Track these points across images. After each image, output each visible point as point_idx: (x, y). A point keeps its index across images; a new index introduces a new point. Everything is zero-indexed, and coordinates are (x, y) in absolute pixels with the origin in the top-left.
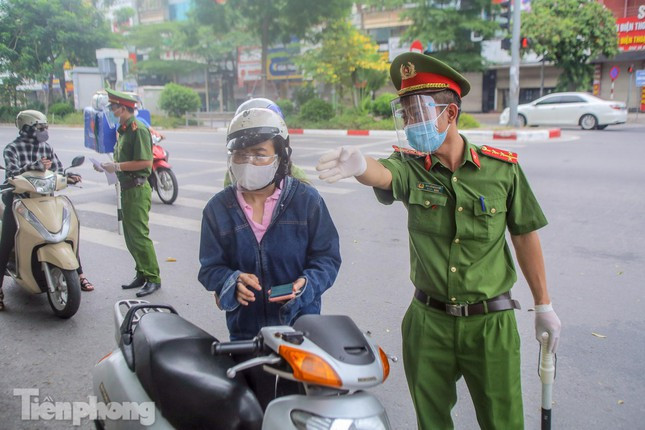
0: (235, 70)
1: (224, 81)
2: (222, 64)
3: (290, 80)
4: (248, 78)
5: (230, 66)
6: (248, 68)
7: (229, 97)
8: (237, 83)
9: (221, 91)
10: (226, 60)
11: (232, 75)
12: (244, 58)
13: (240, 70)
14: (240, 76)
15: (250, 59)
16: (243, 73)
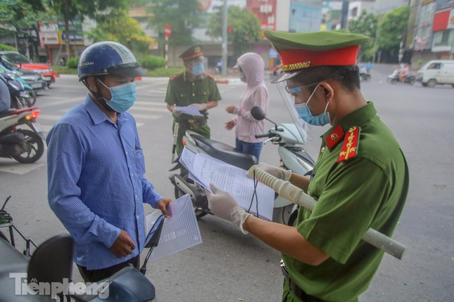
0: (38, 37)
1: (30, 44)
2: (28, 32)
3: (77, 45)
4: (47, 42)
5: (34, 33)
6: (47, 36)
7: (35, 54)
8: (40, 45)
9: (28, 50)
10: (31, 30)
11: (35, 40)
12: (43, 29)
13: (41, 37)
14: (41, 41)
15: (48, 30)
16: (43, 39)
